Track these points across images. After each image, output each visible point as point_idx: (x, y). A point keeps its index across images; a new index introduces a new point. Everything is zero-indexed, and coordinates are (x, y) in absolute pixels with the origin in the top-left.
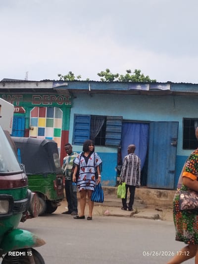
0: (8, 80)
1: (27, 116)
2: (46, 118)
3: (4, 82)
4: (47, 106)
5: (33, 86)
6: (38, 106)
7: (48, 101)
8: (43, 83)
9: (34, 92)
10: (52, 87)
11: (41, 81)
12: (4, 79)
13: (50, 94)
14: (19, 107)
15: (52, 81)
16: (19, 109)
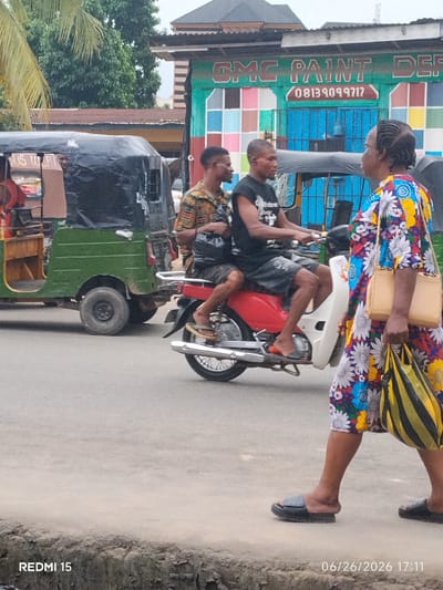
0: (337, 26)
1: (382, 106)
2: (425, 107)
3: (330, 29)
4: (428, 80)
5: (394, 36)
6: (407, 81)
7: (428, 67)
8: (416, 27)
9: (397, 49)
10: (437, 36)
11: (412, 23)
12: (328, 23)
13: (434, 51)
14: (365, 84)
15: (437, 21)
16: (363, 89)
